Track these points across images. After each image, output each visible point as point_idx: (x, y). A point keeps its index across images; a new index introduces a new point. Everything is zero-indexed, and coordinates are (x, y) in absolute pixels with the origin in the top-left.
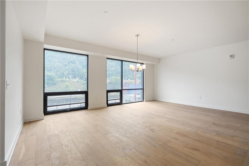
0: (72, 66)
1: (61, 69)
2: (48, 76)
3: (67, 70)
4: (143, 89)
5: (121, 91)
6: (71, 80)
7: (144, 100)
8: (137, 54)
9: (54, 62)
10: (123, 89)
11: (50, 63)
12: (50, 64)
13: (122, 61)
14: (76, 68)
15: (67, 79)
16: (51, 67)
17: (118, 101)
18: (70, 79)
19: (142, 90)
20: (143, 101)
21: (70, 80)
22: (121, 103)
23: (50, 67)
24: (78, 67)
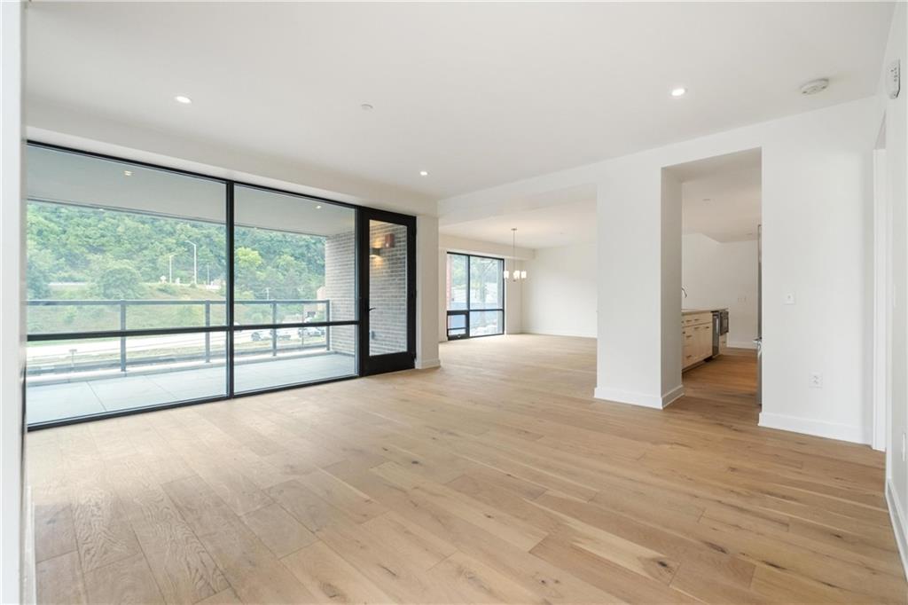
0: (190, 234)
1: (145, 245)
2: (111, 272)
3: (170, 250)
4: (503, 310)
5: (467, 313)
6: (198, 286)
7: (505, 332)
8: (514, 246)
9: (114, 219)
10: (471, 308)
11: (99, 221)
12: (99, 226)
13: (469, 256)
14: (208, 240)
15: (174, 282)
16: (103, 236)
17: (463, 332)
18: (192, 282)
19: (501, 312)
20: (503, 334)
21: (193, 286)
22: (467, 336)
23: (98, 235)
24: (217, 240)
